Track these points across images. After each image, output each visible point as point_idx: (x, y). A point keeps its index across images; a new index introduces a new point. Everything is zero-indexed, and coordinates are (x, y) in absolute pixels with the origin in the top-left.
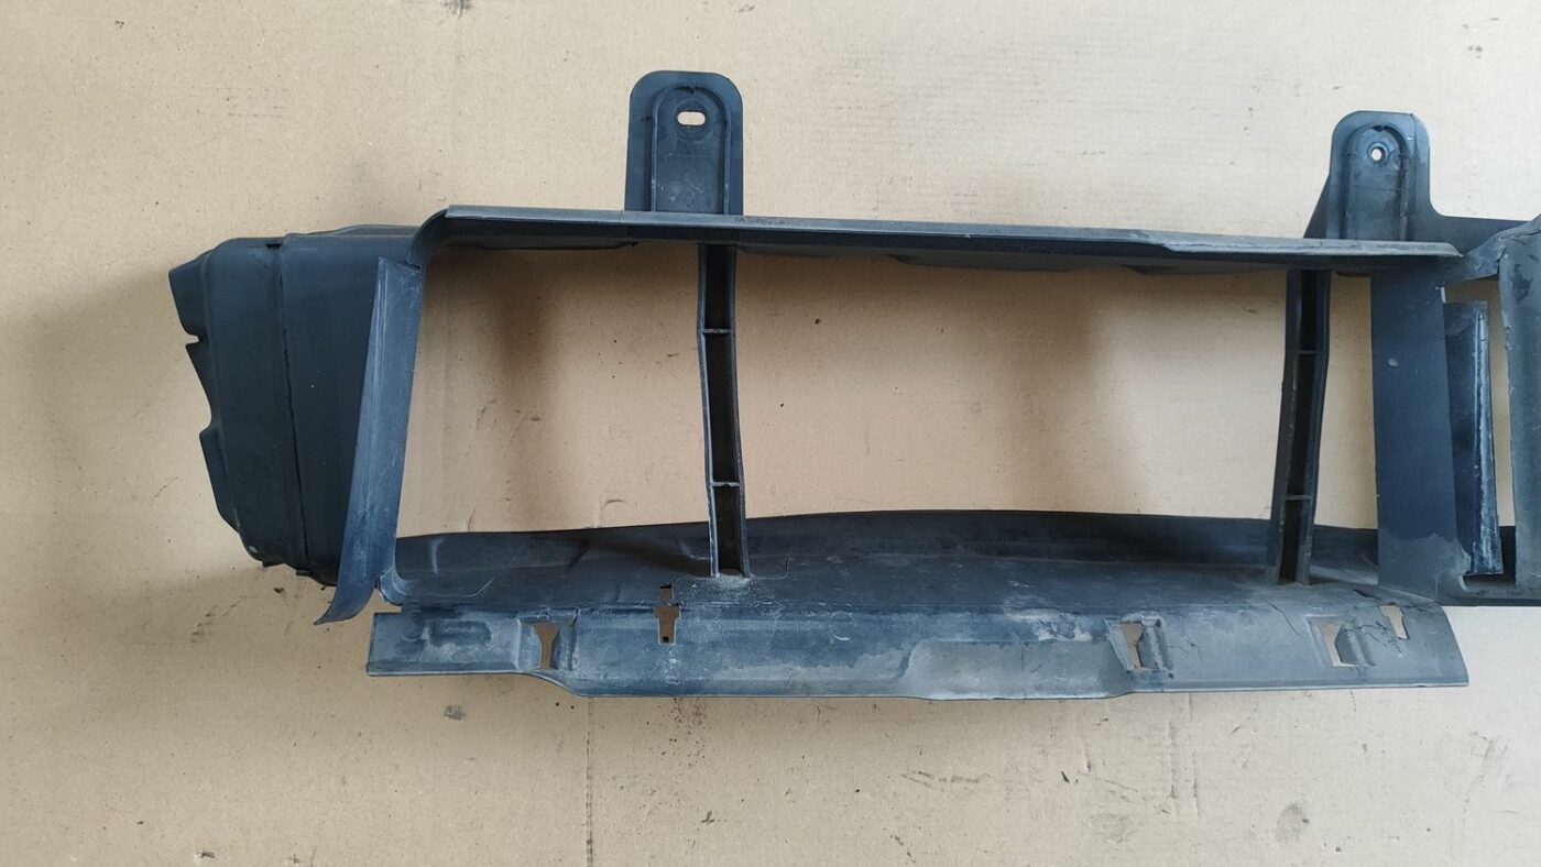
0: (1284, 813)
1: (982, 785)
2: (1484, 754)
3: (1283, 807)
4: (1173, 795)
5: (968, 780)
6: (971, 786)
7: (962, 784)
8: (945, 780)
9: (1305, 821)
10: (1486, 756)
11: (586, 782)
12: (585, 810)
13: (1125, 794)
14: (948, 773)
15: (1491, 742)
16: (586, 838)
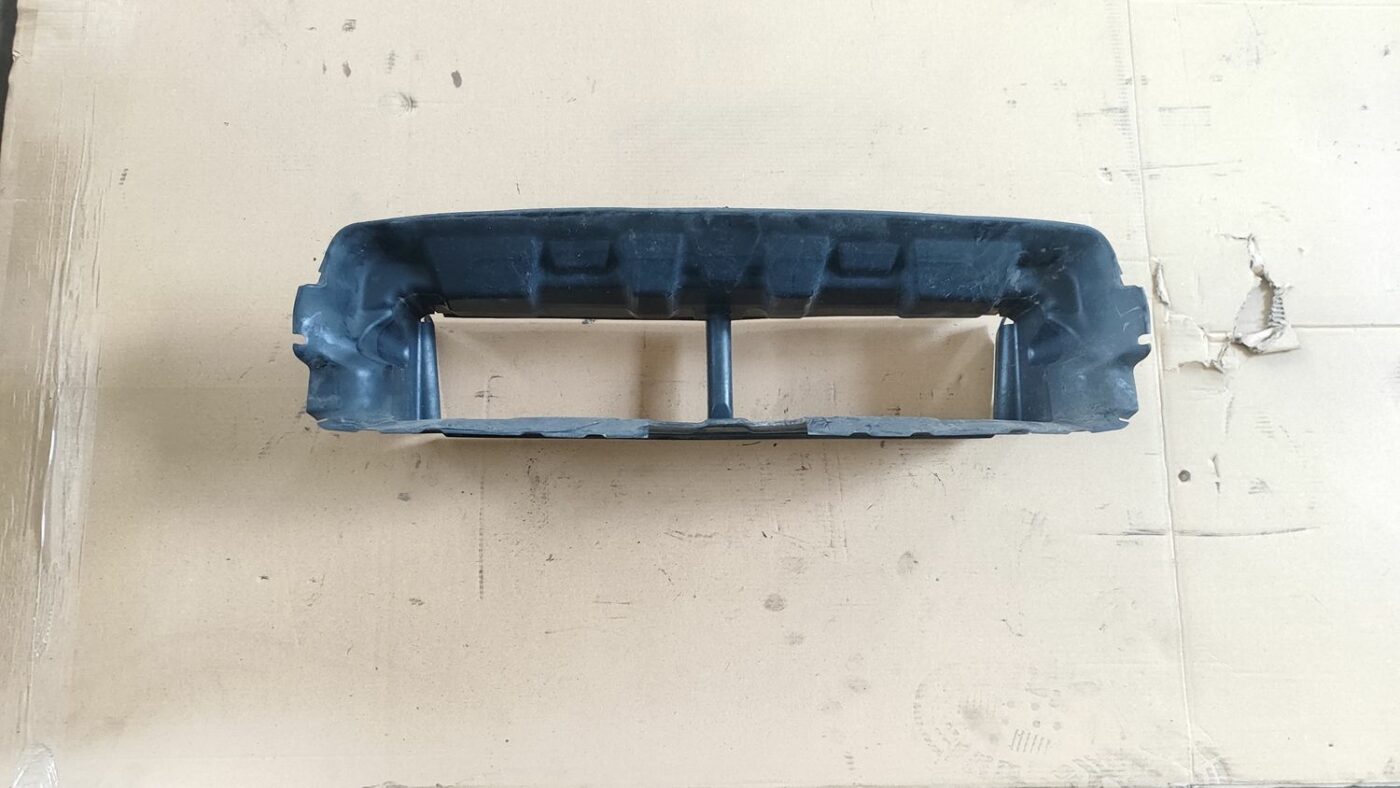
0: (902, 558)
1: (714, 539)
2: (1030, 521)
3: (901, 554)
4: (832, 546)
5: (706, 536)
6: (707, 540)
7: (702, 538)
8: (691, 536)
9: (916, 562)
10: (1032, 524)
11: (479, 537)
12: (478, 553)
13: (802, 544)
14: (693, 532)
15: (1035, 515)
16: (478, 569)
